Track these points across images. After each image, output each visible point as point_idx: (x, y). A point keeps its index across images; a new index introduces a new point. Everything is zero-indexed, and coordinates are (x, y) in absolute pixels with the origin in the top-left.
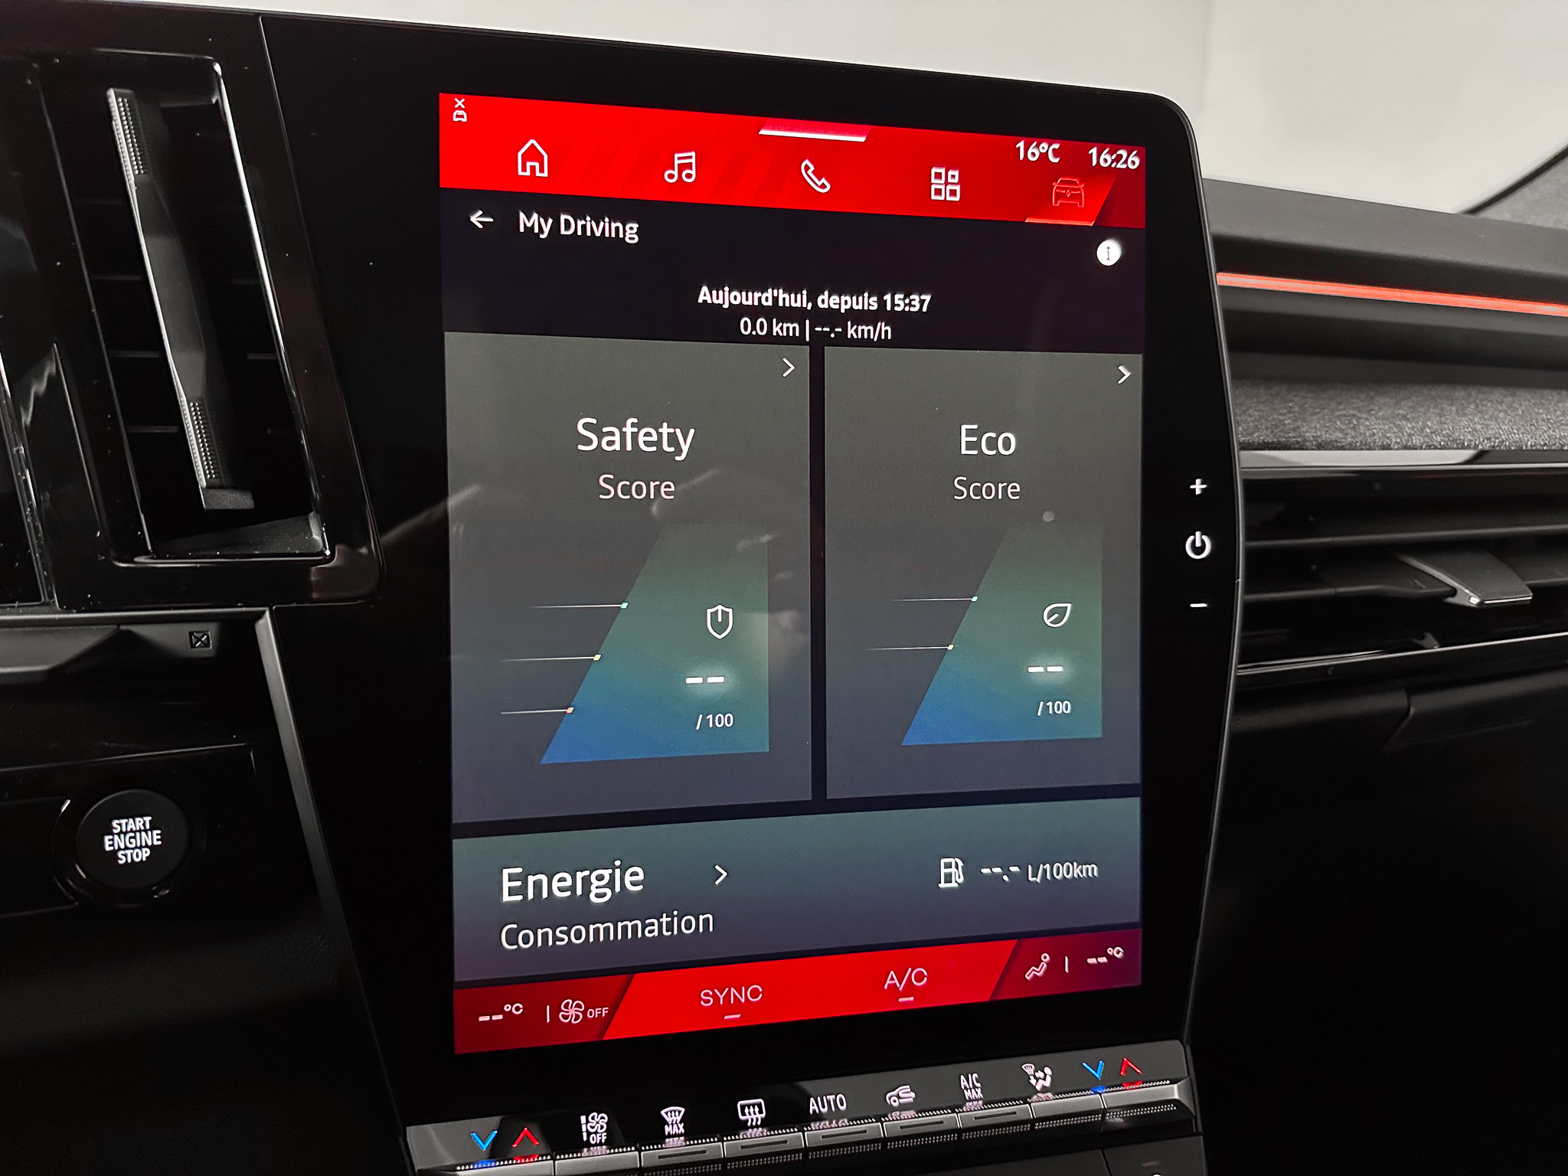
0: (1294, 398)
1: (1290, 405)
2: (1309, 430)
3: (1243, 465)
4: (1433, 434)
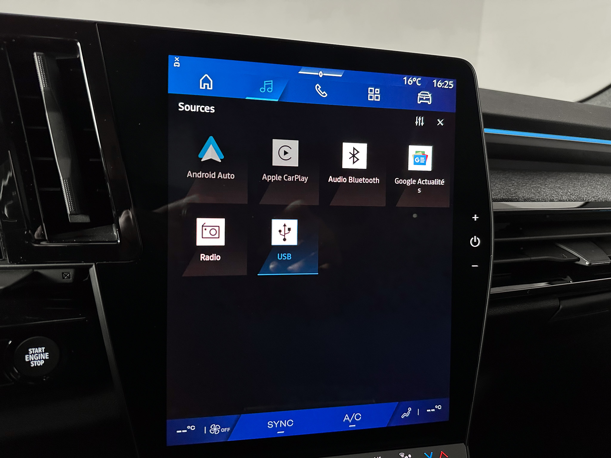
2: (521, 193)
3: (494, 208)
4: (571, 195)
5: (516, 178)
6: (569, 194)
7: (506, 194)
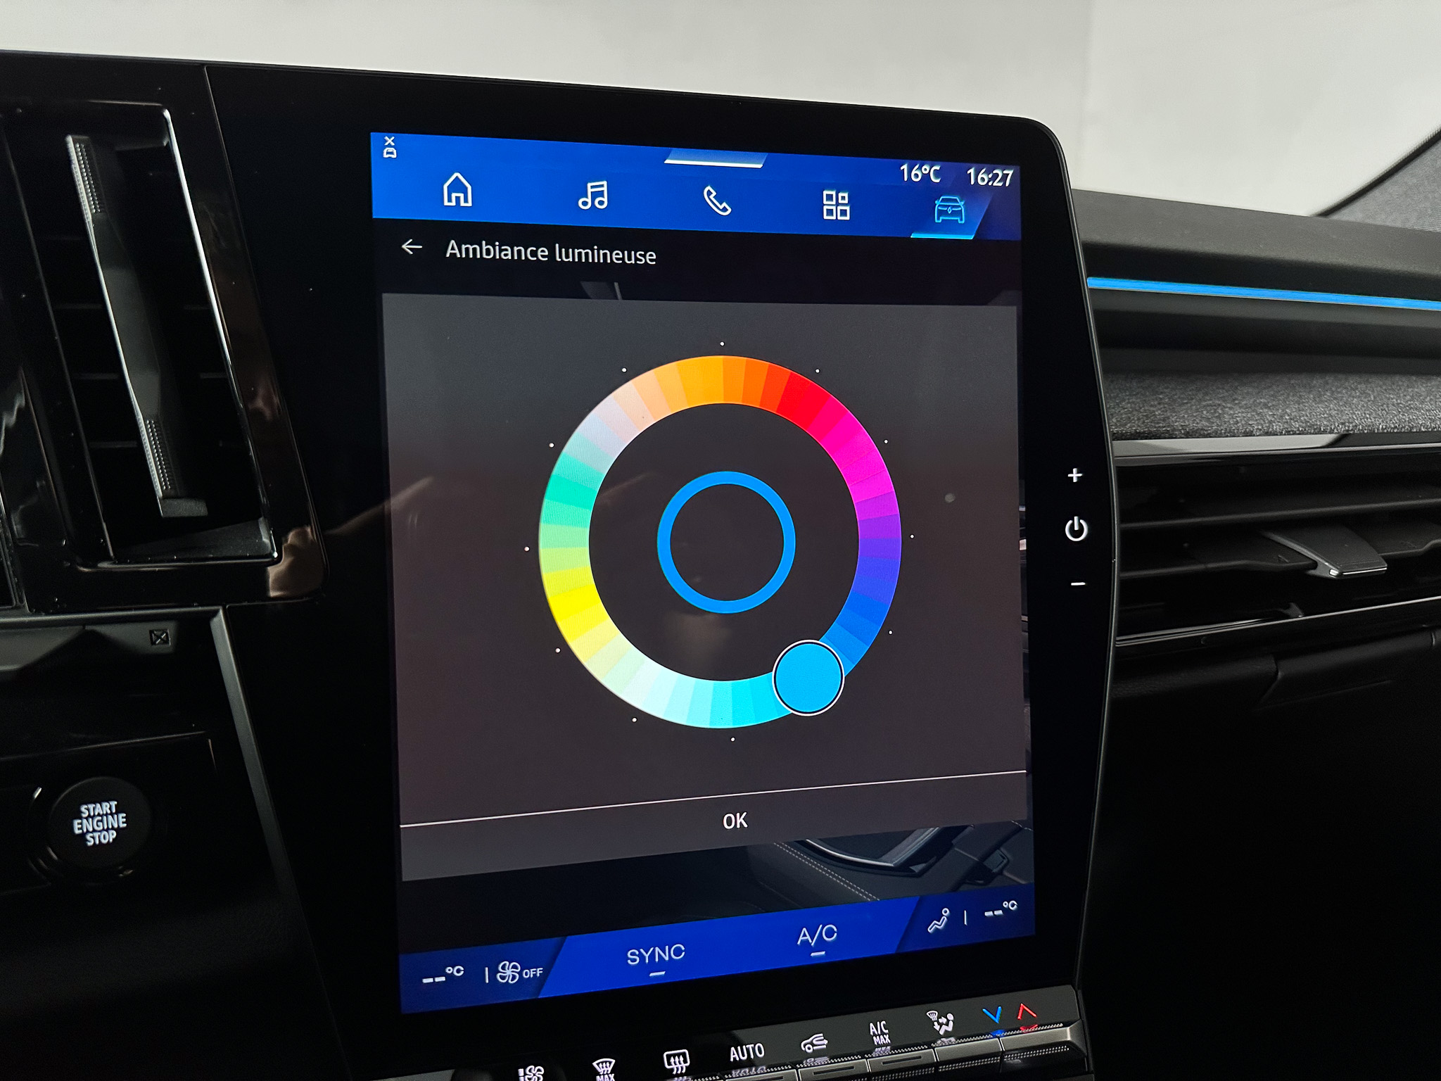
0: (1166, 391)
1: (1161, 396)
2: (1178, 420)
3: (1116, 454)
4: (1292, 421)
5: (1167, 388)
6: (1287, 418)
7: (1144, 422)
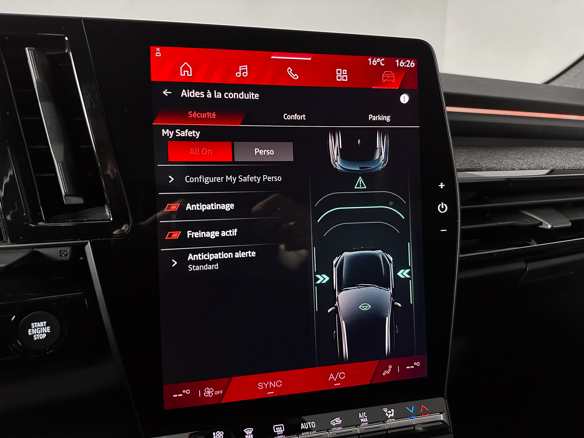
0: (478, 153)
1: (477, 155)
2: (484, 164)
3: (458, 178)
4: (531, 164)
6: (529, 163)
7: (470, 164)
